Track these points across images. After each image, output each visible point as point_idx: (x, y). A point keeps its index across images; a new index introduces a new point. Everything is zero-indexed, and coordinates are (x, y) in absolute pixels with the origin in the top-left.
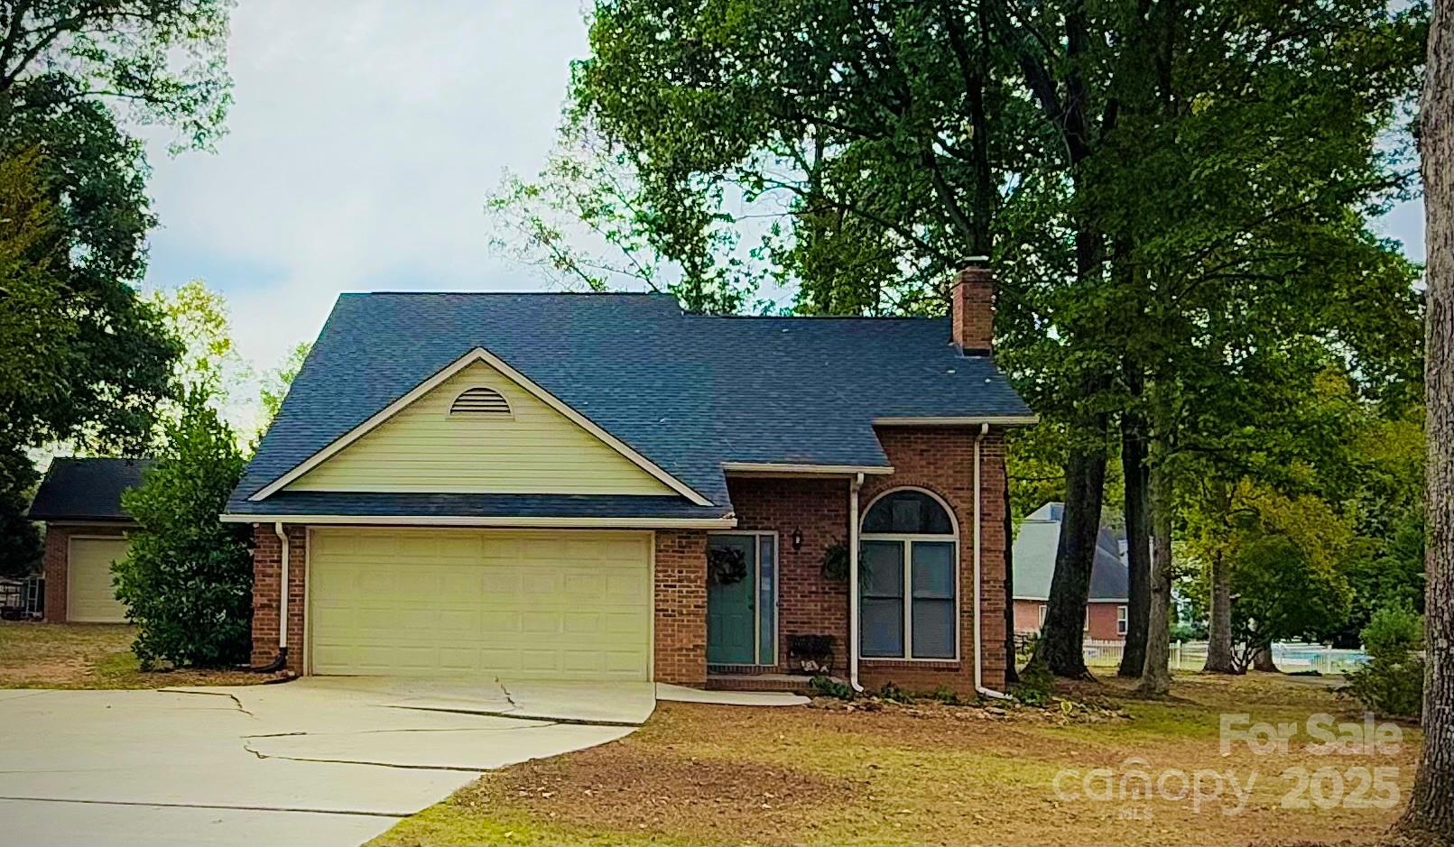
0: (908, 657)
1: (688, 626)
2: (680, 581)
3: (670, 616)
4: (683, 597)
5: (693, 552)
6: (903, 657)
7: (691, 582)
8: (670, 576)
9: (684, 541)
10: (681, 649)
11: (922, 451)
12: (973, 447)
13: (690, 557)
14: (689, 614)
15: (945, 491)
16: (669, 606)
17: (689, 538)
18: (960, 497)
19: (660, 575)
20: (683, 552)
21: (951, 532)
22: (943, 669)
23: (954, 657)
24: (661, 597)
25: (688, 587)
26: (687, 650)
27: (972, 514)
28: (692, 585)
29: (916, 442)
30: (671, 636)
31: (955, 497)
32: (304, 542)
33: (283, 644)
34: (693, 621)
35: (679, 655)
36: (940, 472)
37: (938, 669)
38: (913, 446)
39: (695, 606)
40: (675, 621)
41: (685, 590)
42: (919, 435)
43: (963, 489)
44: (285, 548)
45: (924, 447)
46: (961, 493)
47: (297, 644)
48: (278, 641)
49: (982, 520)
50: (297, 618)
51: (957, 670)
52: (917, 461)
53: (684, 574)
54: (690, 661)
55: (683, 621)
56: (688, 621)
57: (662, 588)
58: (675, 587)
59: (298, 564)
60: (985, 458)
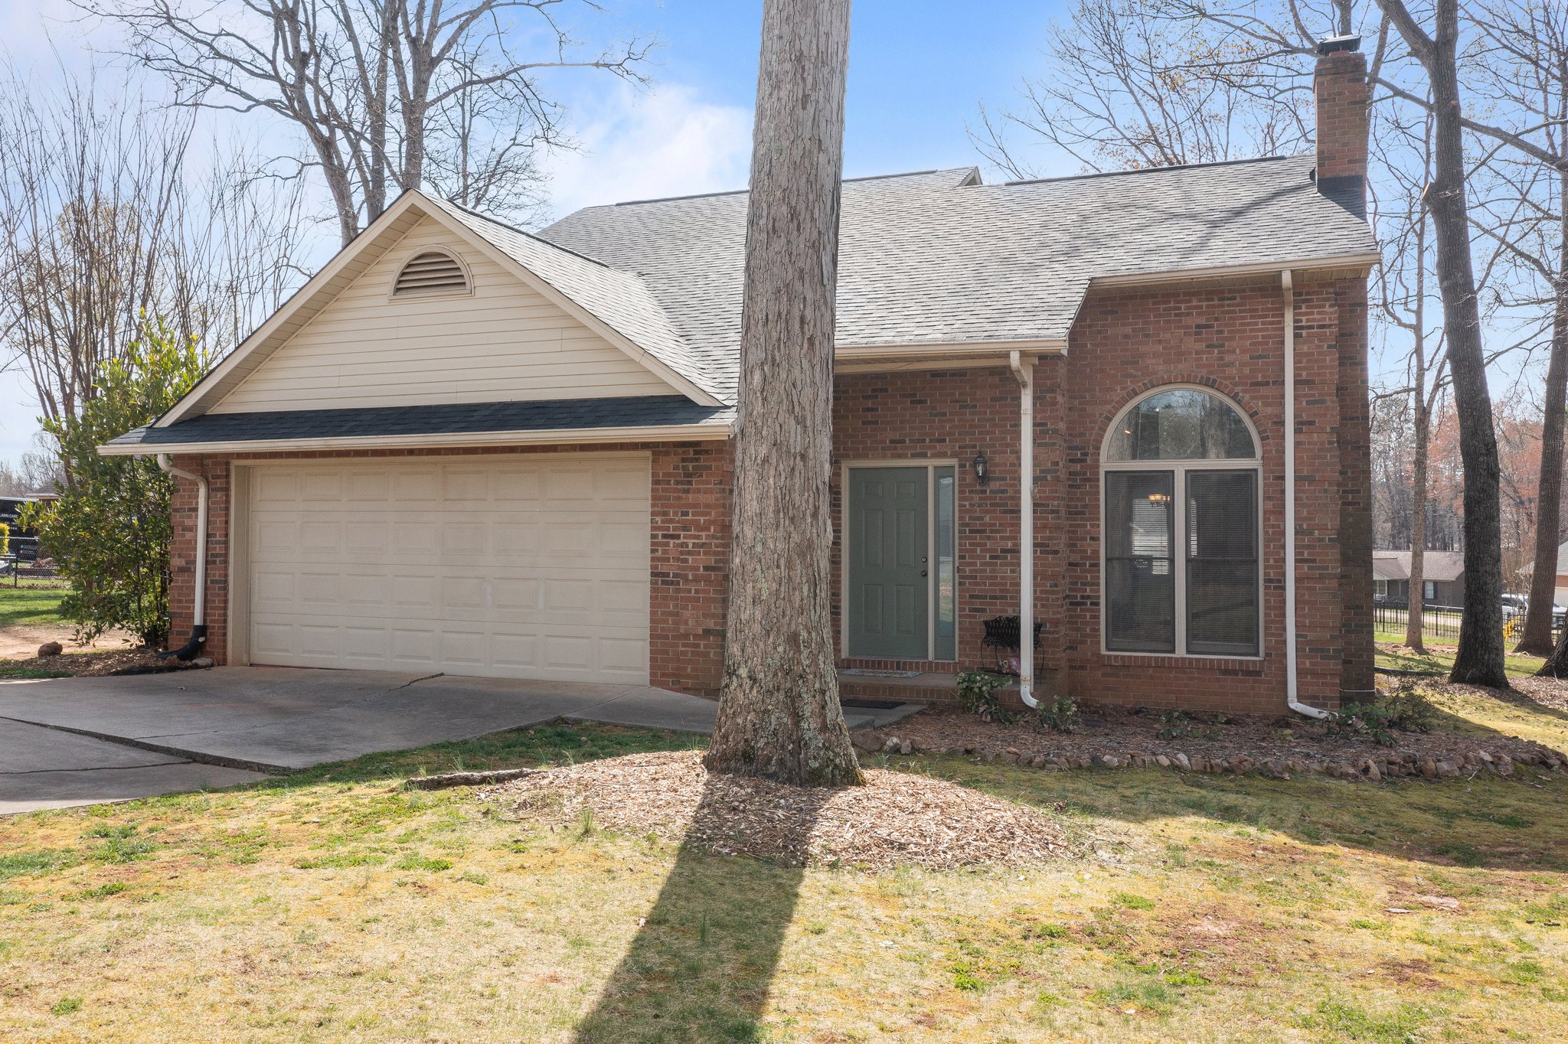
0: (1181, 651)
1: (697, 600)
2: (685, 529)
3: (672, 583)
4: (689, 553)
5: (704, 483)
6: (1173, 651)
7: (702, 530)
8: (671, 521)
9: (690, 466)
10: (686, 636)
11: (1198, 326)
12: (1283, 315)
13: (698, 491)
14: (696, 580)
15: (1238, 389)
16: (671, 568)
17: (697, 460)
18: (1263, 397)
19: (658, 519)
20: (690, 483)
21: (1250, 453)
22: (1235, 672)
23: (1257, 654)
24: (659, 554)
25: (698, 537)
26: (696, 636)
27: (1283, 423)
28: (704, 534)
29: (1188, 314)
30: (671, 614)
31: (1252, 398)
32: (228, 483)
33: (198, 620)
34: (704, 591)
35: (684, 645)
36: (1228, 358)
37: (1226, 672)
38: (1186, 321)
39: (706, 568)
40: (678, 591)
41: (691, 542)
42: (1195, 303)
43: (1267, 384)
44: (202, 492)
45: (1202, 321)
46: (1264, 391)
47: (218, 621)
48: (192, 616)
49: (1297, 431)
50: (216, 588)
51: (1258, 673)
52: (1191, 344)
53: (690, 517)
54: (698, 654)
55: (690, 591)
56: (697, 591)
57: (660, 539)
58: (678, 537)
59: (219, 513)
60: (1304, 333)
